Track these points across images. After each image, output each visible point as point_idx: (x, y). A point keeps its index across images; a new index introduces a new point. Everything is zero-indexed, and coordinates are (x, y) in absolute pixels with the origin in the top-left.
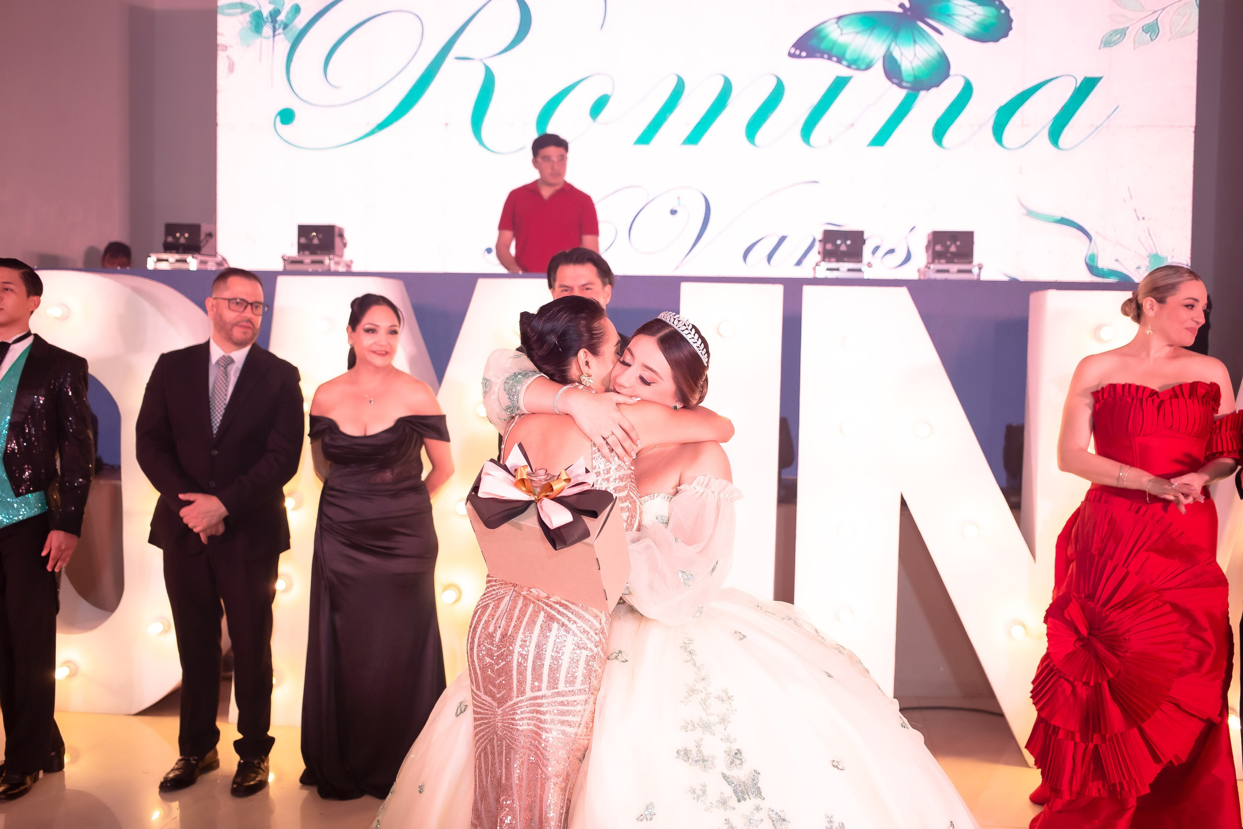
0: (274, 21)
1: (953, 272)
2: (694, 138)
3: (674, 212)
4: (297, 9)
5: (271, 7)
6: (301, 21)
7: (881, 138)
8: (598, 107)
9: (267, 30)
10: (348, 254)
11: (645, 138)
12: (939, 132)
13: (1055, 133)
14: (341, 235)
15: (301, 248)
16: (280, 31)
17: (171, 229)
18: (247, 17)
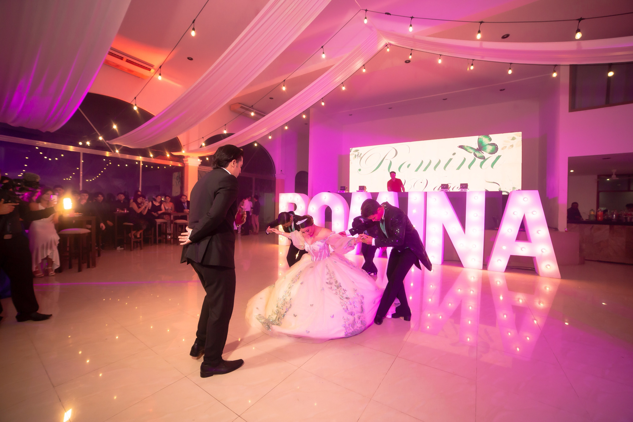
0: (358, 156)
1: (464, 190)
2: (425, 170)
3: (421, 182)
4: (361, 154)
5: (357, 154)
6: (362, 156)
7: (458, 168)
8: (409, 166)
9: (357, 157)
10: (367, 190)
11: (417, 170)
12: (469, 167)
13: (492, 166)
14: (365, 187)
15: (359, 189)
16: (359, 157)
17: (341, 187)
18: (354, 156)
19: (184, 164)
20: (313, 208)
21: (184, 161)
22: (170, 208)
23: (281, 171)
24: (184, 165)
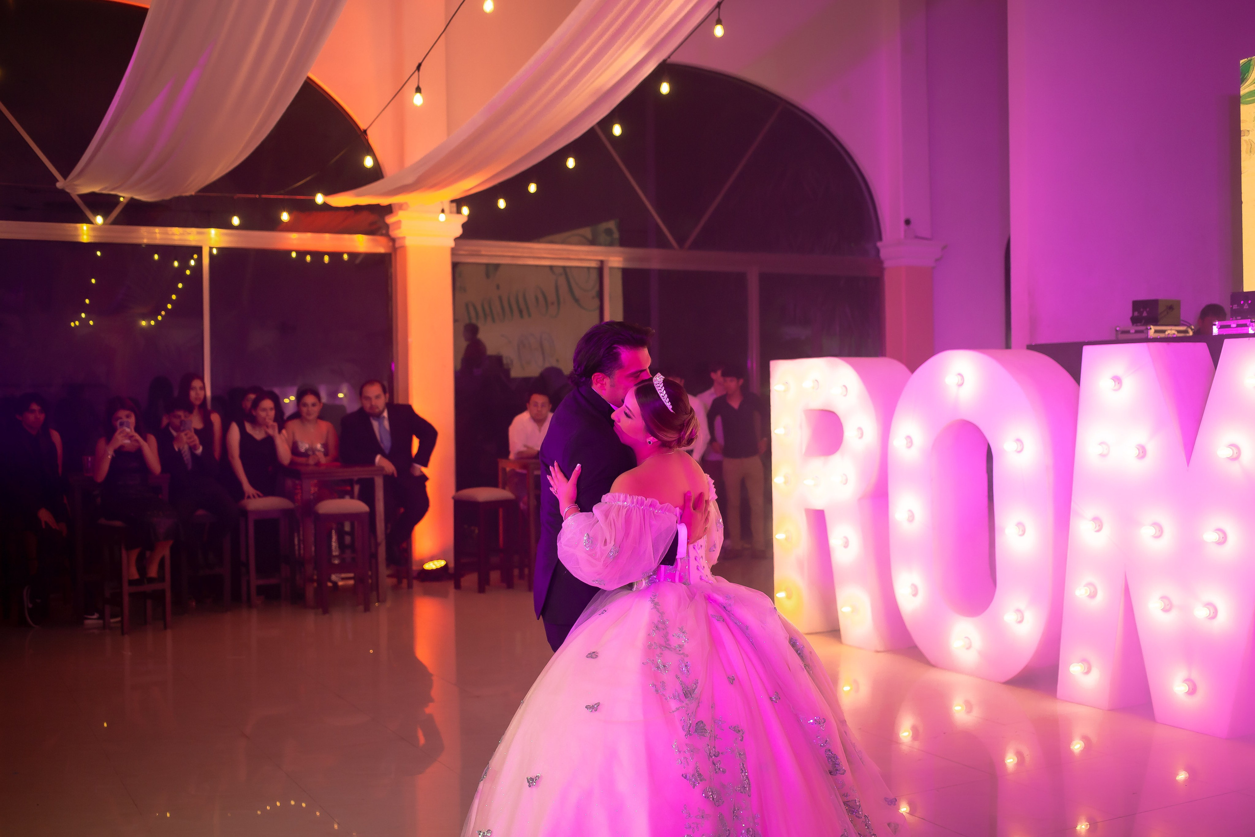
17: (1137, 305)
19: (393, 240)
20: (909, 438)
21: (391, 228)
22: (319, 446)
23: (908, 222)
24: (391, 244)
